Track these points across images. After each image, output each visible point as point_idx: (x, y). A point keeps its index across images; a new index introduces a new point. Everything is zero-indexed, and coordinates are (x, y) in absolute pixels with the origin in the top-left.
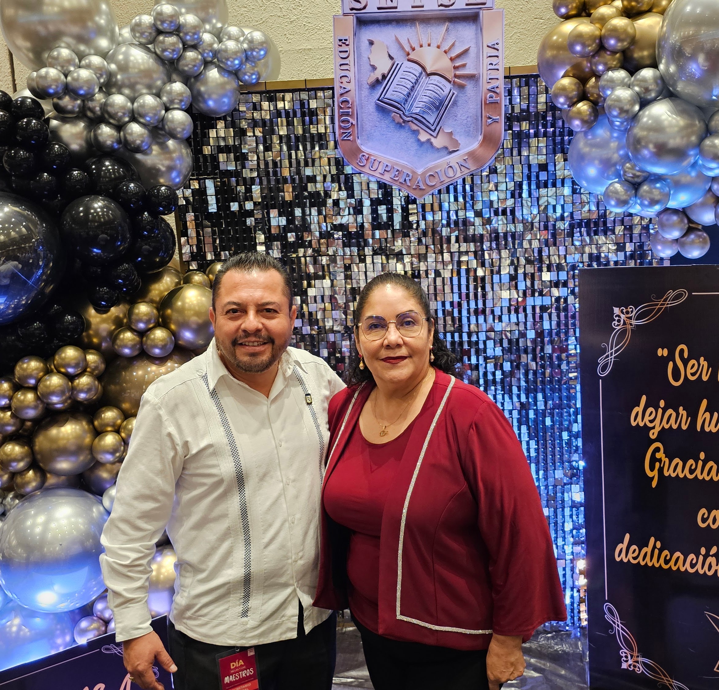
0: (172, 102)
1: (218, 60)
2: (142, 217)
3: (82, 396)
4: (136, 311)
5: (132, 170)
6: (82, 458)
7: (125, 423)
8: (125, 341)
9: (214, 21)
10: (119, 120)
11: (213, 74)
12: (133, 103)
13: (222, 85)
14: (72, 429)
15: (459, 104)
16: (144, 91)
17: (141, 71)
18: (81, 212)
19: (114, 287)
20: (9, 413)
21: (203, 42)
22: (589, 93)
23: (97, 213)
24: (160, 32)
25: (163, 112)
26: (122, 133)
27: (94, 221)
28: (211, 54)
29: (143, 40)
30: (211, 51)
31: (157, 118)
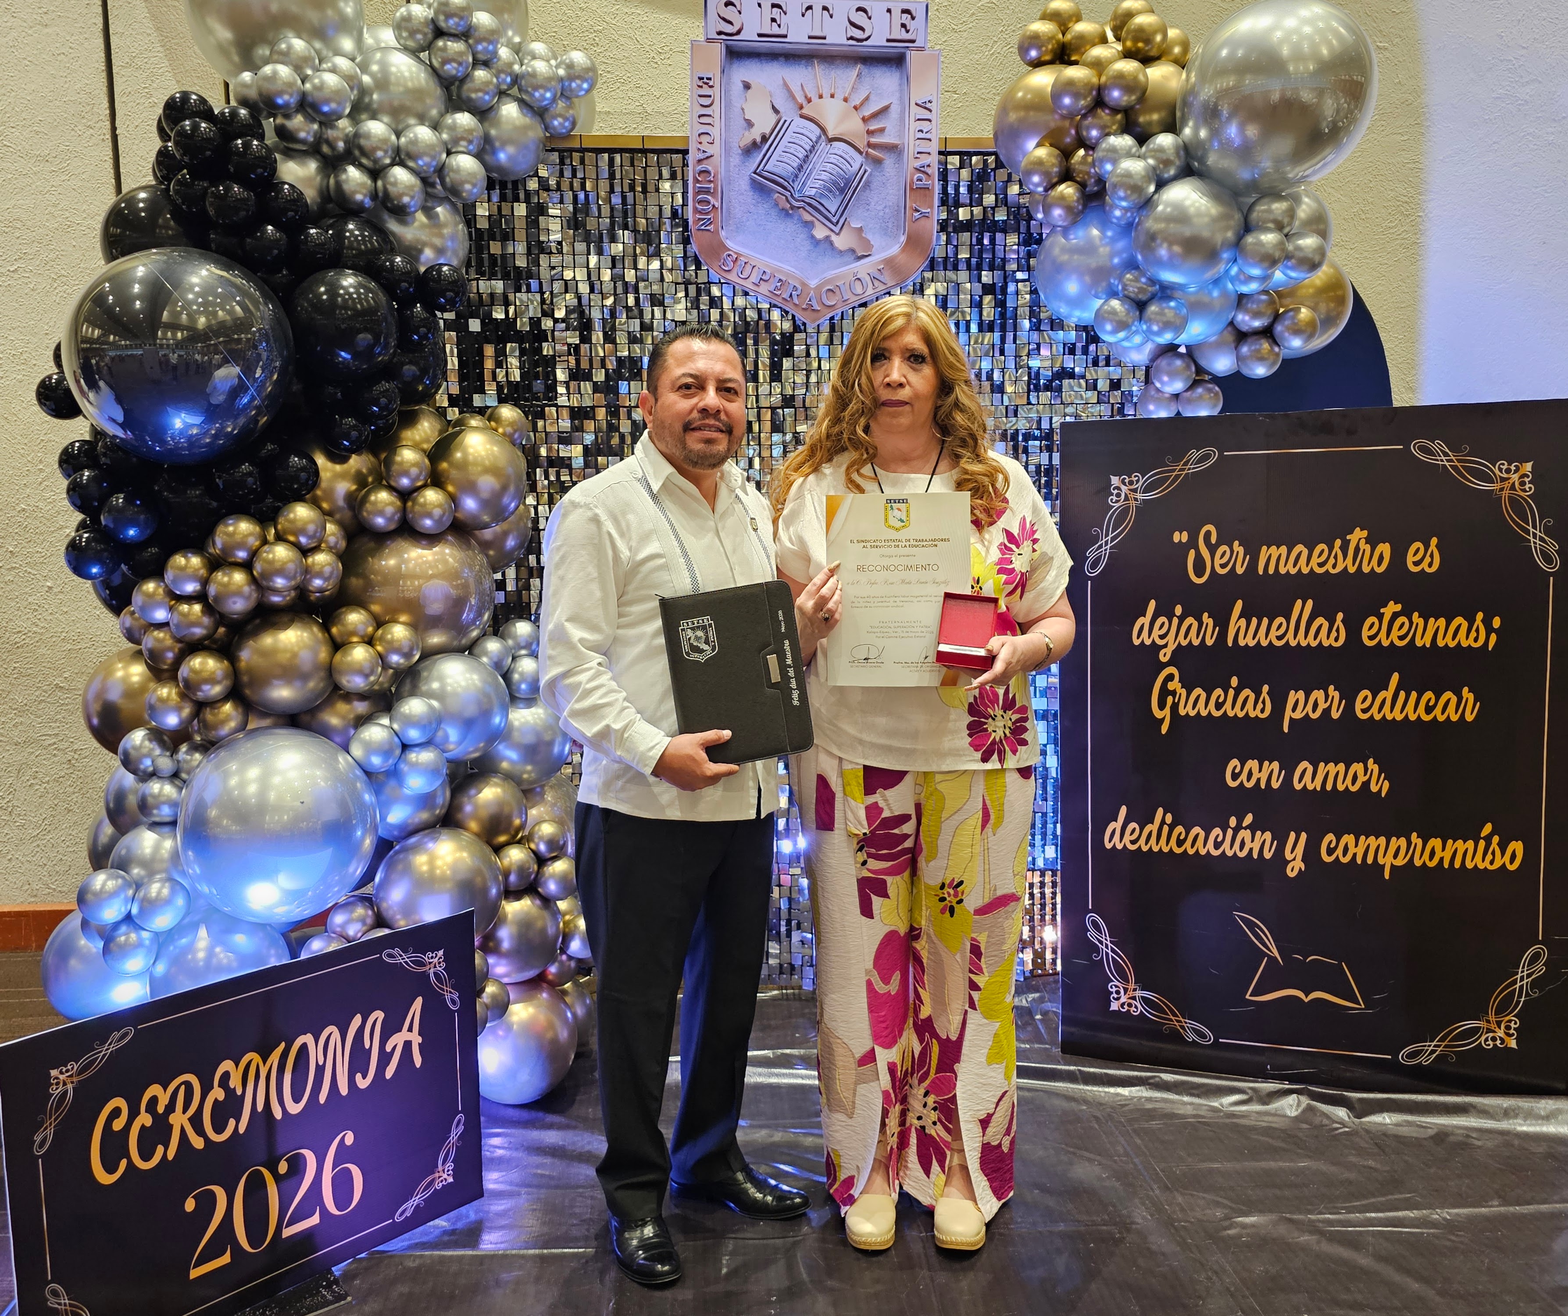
0: (456, 141)
1: (520, 90)
2: (412, 312)
3: (318, 583)
4: (398, 459)
5: (391, 242)
6: (311, 684)
7: (380, 632)
8: (380, 506)
9: (510, 33)
10: (376, 161)
11: (510, 110)
12: (398, 137)
13: (525, 128)
14: (297, 636)
15: (874, 185)
16: (412, 121)
17: (408, 91)
18: (324, 293)
19: (365, 418)
20: (197, 608)
21: (499, 60)
22: (1074, 170)
23: (350, 294)
24: (439, 33)
25: (444, 155)
26: (380, 183)
27: (345, 307)
28: (509, 79)
29: (411, 43)
30: (510, 75)
31: (434, 163)
